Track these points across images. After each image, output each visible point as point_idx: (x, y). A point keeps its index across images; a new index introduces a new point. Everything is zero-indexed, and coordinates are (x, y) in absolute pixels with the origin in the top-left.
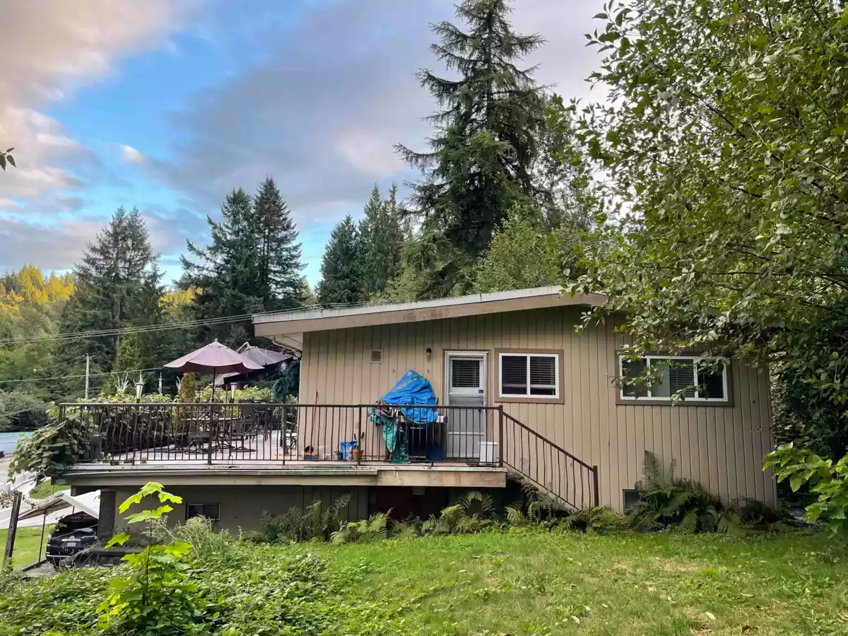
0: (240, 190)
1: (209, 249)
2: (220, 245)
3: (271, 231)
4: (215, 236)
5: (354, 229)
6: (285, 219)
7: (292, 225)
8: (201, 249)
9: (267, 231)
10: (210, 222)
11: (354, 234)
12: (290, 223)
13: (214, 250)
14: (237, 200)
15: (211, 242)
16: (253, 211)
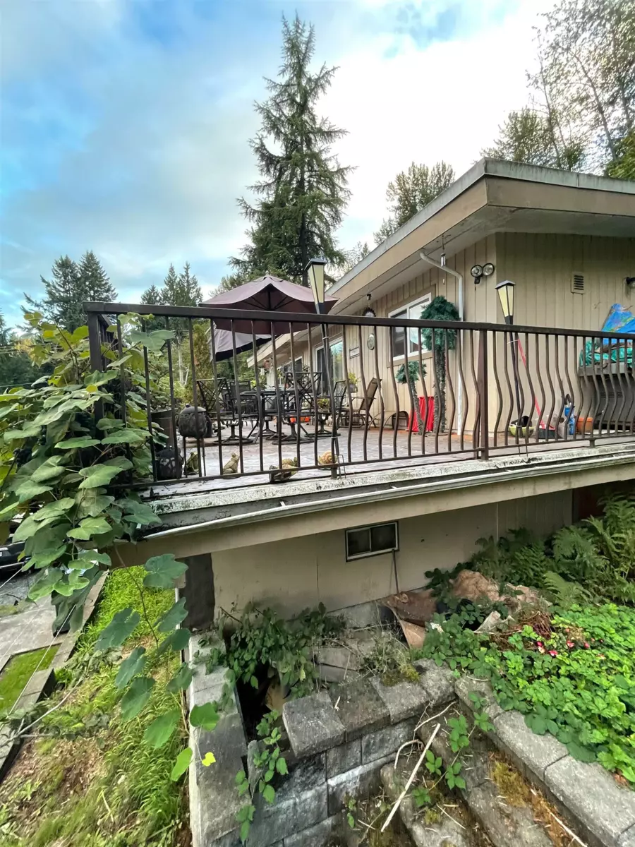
0: (67, 257)
1: (46, 302)
2: (54, 300)
3: (95, 292)
4: (50, 293)
5: (158, 295)
6: (106, 284)
7: (112, 288)
8: (38, 302)
9: (92, 292)
10: (44, 281)
11: (158, 298)
12: (110, 287)
13: (50, 303)
14: (65, 265)
15: (47, 297)
16: (79, 275)
